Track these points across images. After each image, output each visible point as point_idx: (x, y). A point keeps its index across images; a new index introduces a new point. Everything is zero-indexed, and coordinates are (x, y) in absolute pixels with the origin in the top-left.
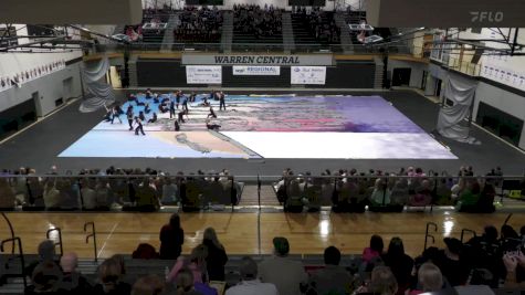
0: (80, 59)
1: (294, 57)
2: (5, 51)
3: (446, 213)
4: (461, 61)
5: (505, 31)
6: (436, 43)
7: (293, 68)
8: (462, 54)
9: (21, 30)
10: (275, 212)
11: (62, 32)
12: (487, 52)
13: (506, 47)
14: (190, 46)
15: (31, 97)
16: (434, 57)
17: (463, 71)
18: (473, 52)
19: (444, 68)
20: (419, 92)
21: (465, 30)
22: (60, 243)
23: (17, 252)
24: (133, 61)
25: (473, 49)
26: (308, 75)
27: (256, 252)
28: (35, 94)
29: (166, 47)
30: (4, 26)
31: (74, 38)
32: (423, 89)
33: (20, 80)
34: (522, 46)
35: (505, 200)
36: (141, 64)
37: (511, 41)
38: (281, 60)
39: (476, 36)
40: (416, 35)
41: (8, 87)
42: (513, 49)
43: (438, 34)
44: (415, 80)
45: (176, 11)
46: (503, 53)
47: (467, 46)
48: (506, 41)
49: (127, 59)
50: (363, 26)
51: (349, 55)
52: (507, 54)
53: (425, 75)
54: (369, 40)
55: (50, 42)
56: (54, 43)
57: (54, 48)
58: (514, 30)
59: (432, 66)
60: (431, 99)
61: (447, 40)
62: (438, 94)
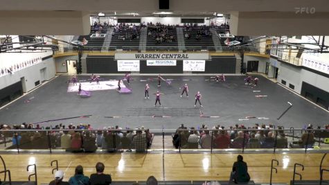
0: (51, 56)
1: (185, 54)
2: (5, 52)
3: (284, 153)
4: (289, 56)
5: (317, 38)
6: (274, 45)
7: (184, 61)
8: (290, 52)
9: (15, 39)
10: (173, 153)
11: (41, 40)
12: (306, 51)
13: (318, 47)
14: (120, 48)
15: (19, 80)
16: (273, 53)
17: (291, 62)
18: (297, 51)
19: (279, 61)
20: (264, 76)
21: (291, 37)
22: (35, 174)
23: (7, 180)
24: (84, 57)
25: (297, 49)
26: (194, 65)
27: (162, 179)
28: (22, 78)
29: (105, 49)
30: (4, 36)
31: (48, 43)
32: (267, 74)
33: (13, 69)
34: (327, 47)
35: (321, 144)
36: (89, 60)
37: (321, 44)
38: (177, 56)
39: (298, 41)
40: (261, 40)
41: (6, 74)
42: (322, 49)
43: (275, 39)
44: (261, 68)
45: (111, 26)
46: (316, 51)
47: (293, 47)
48: (317, 44)
49: (80, 56)
50: (228, 35)
51: (219, 53)
52: (319, 52)
53: (267, 65)
54: (232, 43)
55: (33, 46)
56: (35, 46)
57: (35, 50)
58: (322, 37)
59: (271, 59)
60: (272, 80)
61: (280, 44)
62: (276, 77)
